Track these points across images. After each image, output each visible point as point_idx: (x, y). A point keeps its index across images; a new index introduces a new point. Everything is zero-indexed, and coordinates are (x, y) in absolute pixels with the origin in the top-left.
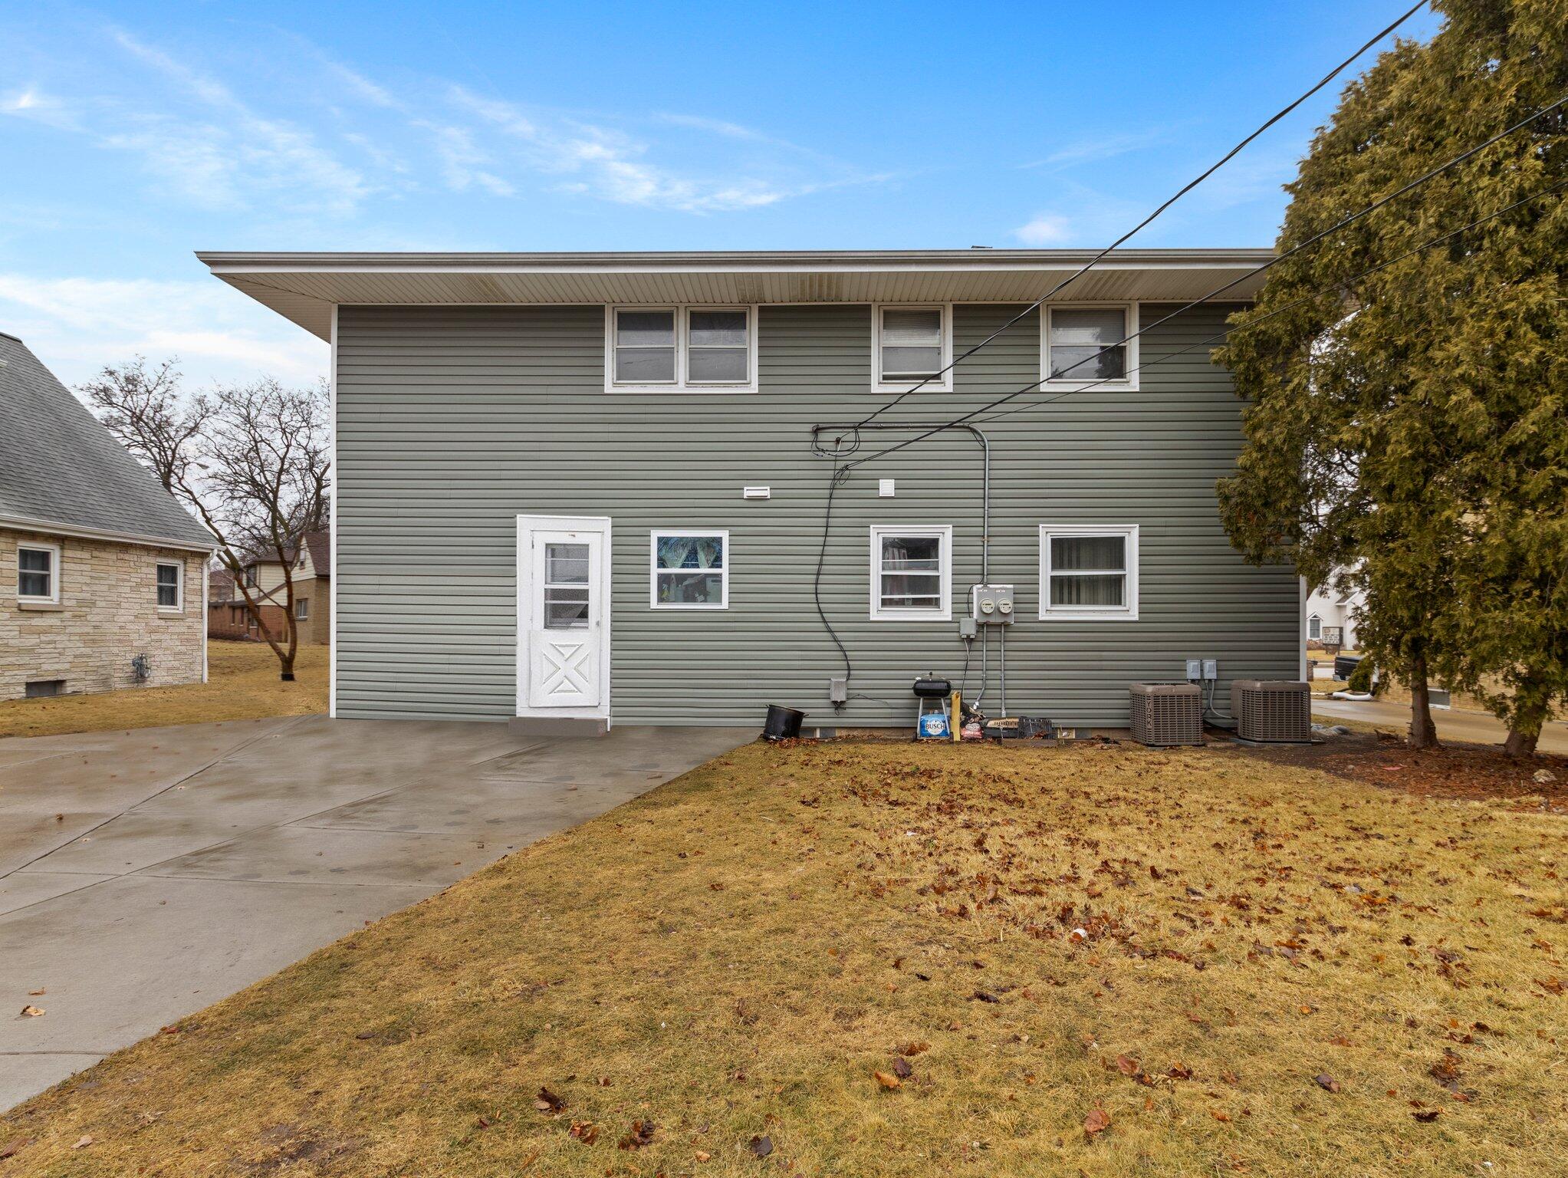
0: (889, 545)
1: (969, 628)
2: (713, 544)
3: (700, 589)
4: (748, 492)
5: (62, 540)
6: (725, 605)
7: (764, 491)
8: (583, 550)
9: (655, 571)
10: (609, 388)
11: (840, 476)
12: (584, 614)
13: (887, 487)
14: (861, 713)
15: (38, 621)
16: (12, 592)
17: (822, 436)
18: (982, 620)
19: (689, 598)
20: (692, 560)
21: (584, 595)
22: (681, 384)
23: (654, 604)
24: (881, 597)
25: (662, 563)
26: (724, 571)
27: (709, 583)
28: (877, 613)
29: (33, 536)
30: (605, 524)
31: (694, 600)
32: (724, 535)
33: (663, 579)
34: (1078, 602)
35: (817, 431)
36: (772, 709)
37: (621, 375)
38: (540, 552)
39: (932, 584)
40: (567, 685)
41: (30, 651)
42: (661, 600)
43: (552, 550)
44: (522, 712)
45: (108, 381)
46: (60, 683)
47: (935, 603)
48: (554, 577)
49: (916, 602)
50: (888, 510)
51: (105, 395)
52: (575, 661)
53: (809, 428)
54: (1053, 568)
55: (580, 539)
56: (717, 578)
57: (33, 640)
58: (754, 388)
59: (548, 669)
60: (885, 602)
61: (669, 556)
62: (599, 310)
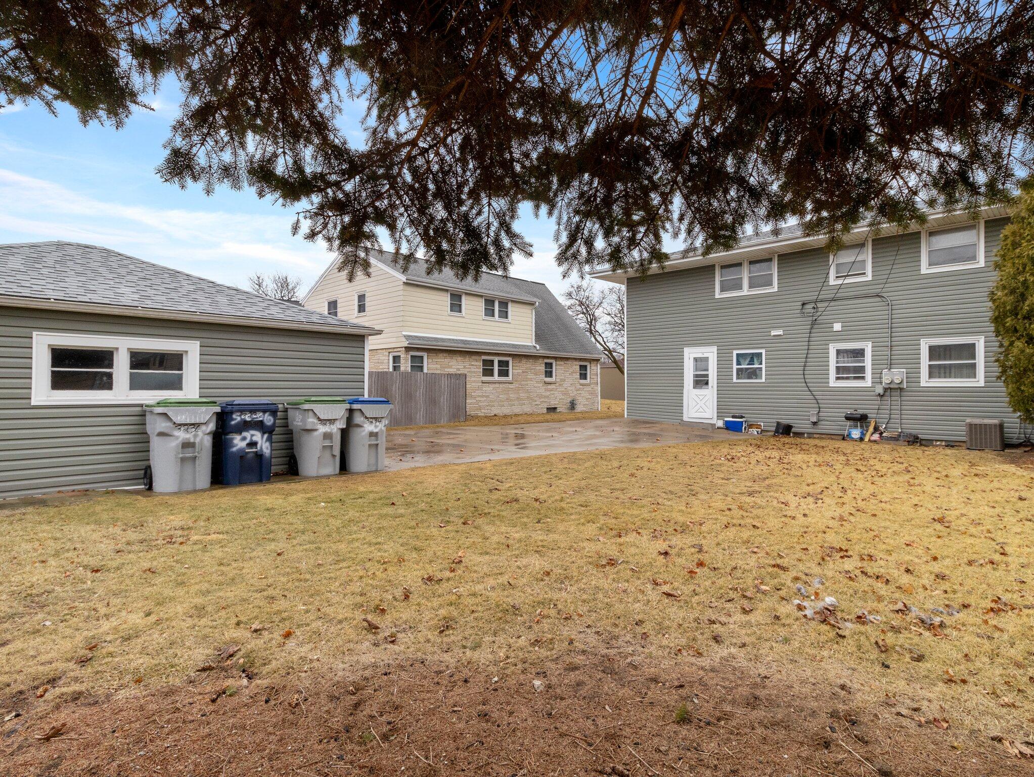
0: (839, 352)
1: (879, 390)
2: (760, 355)
3: (754, 374)
4: (773, 333)
5: (556, 358)
6: (763, 380)
7: (780, 332)
8: (706, 359)
9: (735, 367)
10: (717, 296)
11: (814, 323)
12: (707, 383)
13: (837, 327)
14: (824, 427)
15: (550, 387)
16: (542, 377)
17: (807, 306)
18: (887, 386)
19: (749, 378)
20: (751, 362)
21: (707, 376)
22: (745, 291)
23: (735, 380)
24: (835, 376)
25: (738, 363)
26: (763, 366)
27: (758, 371)
28: (833, 383)
29: (548, 357)
30: (714, 349)
31: (751, 378)
32: (763, 351)
33: (738, 370)
34: (950, 377)
35: (803, 304)
36: (778, 423)
37: (723, 290)
38: (692, 360)
39: (862, 369)
40: (701, 410)
41: (547, 397)
42: (738, 378)
43: (696, 360)
44: (685, 418)
45: (572, 290)
46: (555, 408)
47: (863, 378)
48: (696, 369)
49: (855, 378)
50: (838, 337)
51: (570, 295)
52: (704, 401)
53: (800, 303)
54: (930, 360)
55: (705, 355)
56: (761, 369)
57: (548, 393)
58: (776, 289)
59: (694, 403)
60: (838, 378)
61: (741, 360)
62: (714, 266)
